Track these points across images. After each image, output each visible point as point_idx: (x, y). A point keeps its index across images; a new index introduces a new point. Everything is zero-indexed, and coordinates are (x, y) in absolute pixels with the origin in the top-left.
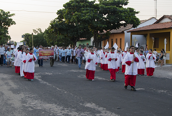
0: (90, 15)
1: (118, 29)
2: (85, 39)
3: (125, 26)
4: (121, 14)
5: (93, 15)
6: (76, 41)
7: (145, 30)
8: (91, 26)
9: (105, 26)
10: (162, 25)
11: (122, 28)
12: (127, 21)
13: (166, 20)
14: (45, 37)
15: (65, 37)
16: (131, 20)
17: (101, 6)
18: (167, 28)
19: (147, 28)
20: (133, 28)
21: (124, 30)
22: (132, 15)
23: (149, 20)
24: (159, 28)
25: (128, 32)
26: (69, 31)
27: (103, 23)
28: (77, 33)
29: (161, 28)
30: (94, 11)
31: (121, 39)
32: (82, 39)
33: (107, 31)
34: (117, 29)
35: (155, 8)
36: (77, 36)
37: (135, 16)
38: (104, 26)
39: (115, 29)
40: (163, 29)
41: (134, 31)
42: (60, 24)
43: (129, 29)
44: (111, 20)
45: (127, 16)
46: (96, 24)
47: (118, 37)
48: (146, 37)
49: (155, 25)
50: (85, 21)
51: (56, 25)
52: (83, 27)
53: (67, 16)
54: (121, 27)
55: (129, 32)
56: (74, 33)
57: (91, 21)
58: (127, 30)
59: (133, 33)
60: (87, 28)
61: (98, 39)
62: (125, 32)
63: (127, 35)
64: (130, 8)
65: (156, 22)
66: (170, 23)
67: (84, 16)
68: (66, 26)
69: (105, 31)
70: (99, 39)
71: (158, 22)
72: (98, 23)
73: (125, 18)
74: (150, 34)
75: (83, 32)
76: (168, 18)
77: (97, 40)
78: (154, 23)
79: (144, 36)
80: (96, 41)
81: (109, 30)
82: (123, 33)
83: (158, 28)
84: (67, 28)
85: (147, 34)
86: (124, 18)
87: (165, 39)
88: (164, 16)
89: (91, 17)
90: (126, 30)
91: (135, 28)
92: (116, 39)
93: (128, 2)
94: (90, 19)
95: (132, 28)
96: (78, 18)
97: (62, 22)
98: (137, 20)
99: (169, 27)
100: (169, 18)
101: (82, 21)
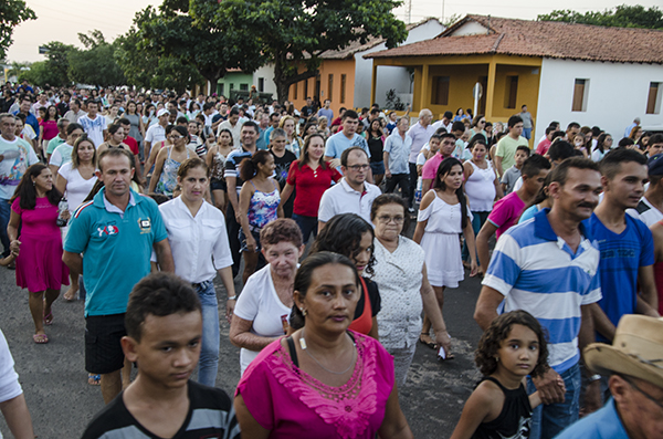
0: (270, 7)
2: (239, 69)
7: (417, 56)
10: (464, 43)
11: (354, 46)
13: (473, 29)
14: (119, 58)
15: (184, 62)
16: (384, 27)
21: (356, 52)
22: (384, 11)
23: (422, 24)
24: (459, 52)
25: (365, 58)
26: (196, 47)
28: (221, 55)
31: (343, 77)
32: (232, 70)
33: (312, 55)
37: (393, 16)
38: (310, 40)
39: (335, 48)
40: (469, 55)
42: (171, 26)
45: (374, 15)
46: (287, 36)
47: (337, 73)
49: (442, 39)
50: (256, 26)
51: (160, 29)
53: (200, 6)
55: (370, 58)
56: (211, 54)
57: (274, 25)
58: (363, 51)
59: (379, 60)
61: (288, 77)
62: (358, 57)
63: (363, 66)
65: (445, 31)
66: (484, 38)
67: (253, 10)
68: (188, 33)
70: (290, 75)
71: (450, 31)
72: (293, 32)
73: (371, 19)
74: (430, 67)
76: (479, 22)
77: (285, 78)
78: (439, 36)
79: (407, 71)
81: (320, 51)
82: (351, 58)
83: (453, 52)
84: (193, 38)
85: (421, 67)
87: (477, 85)
88: (468, 17)
89: (274, 13)
90: (360, 51)
91: (392, 49)
92: (331, 76)
94: (271, 19)
96: (234, 14)
97: (176, 21)
98: (401, 25)
99: (487, 50)
100: (483, 24)
101: (247, 24)
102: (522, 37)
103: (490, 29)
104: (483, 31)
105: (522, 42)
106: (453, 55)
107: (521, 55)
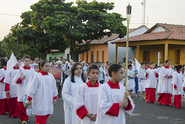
0: (65, 20)
1: (101, 39)
2: (58, 50)
3: (109, 36)
4: (105, 21)
5: (70, 20)
6: (46, 53)
7: (134, 41)
8: (67, 34)
9: (85, 36)
10: (155, 36)
11: (105, 39)
12: (113, 29)
13: (160, 30)
14: (4, 47)
15: (32, 47)
16: (117, 29)
17: (80, 11)
18: (161, 39)
19: (136, 39)
20: (119, 39)
21: (108, 41)
22: (118, 22)
23: (138, 28)
24: (152, 39)
25: (112, 43)
26: (37, 40)
27: (82, 31)
28: (48, 43)
29: (154, 39)
30: (72, 16)
31: (103, 52)
32: (54, 50)
33: (87, 42)
34: (99, 40)
35: (144, 14)
36: (48, 47)
37: (122, 24)
38: (83, 35)
39: (97, 38)
40: (156, 40)
41: (121, 42)
42: (25, 31)
43: (114, 39)
44: (93, 28)
45: (112, 23)
46: (73, 33)
47: (100, 50)
48: (134, 50)
49: (146, 35)
50: (59, 28)
51: (20, 32)
52: (56, 36)
53: (35, 21)
54: (104, 36)
55: (114, 43)
56: (43, 43)
57: (67, 28)
58: (111, 40)
59: (118, 44)
60: (61, 37)
62: (109, 43)
63: (112, 47)
64: (116, 14)
65: (148, 31)
66: (164, 33)
67: (58, 22)
68: (33, 34)
69: (84, 42)
70: (77, 51)
72: (76, 31)
73: (111, 25)
74: (140, 46)
75: (55, 41)
76: (162, 26)
77: (74, 52)
78: (145, 33)
79: (132, 49)
80: (73, 54)
81: (90, 40)
82: (106, 44)
83: (150, 39)
84: (35, 36)
85: (136, 46)
86: (109, 25)
87: (159, 53)
88: (156, 25)
89: (67, 23)
90: (109, 40)
91: (122, 38)
92: (98, 52)
93: (114, 6)
94: (66, 25)
95: (117, 38)
96: (50, 24)
97: (28, 29)
98: (125, 28)
99: (163, 38)
100: (164, 27)
101: (56, 28)
102: (181, 33)
103: (166, 29)
104: (164, 30)
105: (181, 35)
106: (149, 40)
107: (179, 40)
